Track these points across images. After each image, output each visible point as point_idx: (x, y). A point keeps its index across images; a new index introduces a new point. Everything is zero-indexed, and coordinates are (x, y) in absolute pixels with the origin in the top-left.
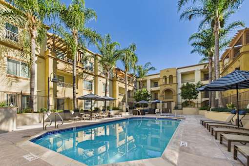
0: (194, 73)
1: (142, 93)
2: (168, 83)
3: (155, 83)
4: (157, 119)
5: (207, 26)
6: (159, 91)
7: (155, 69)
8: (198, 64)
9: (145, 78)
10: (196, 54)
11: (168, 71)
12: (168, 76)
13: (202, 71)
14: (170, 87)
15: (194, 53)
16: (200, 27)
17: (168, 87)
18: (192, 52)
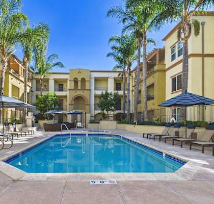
0: (107, 80)
1: (50, 99)
2: (79, 88)
3: (59, 85)
4: (87, 135)
5: (129, 33)
6: (66, 97)
7: (62, 66)
8: (111, 70)
9: (47, 76)
10: (111, 58)
11: (80, 72)
12: (79, 79)
13: (115, 79)
14: (83, 94)
15: (110, 57)
16: (123, 31)
17: (80, 93)
18: (108, 55)
